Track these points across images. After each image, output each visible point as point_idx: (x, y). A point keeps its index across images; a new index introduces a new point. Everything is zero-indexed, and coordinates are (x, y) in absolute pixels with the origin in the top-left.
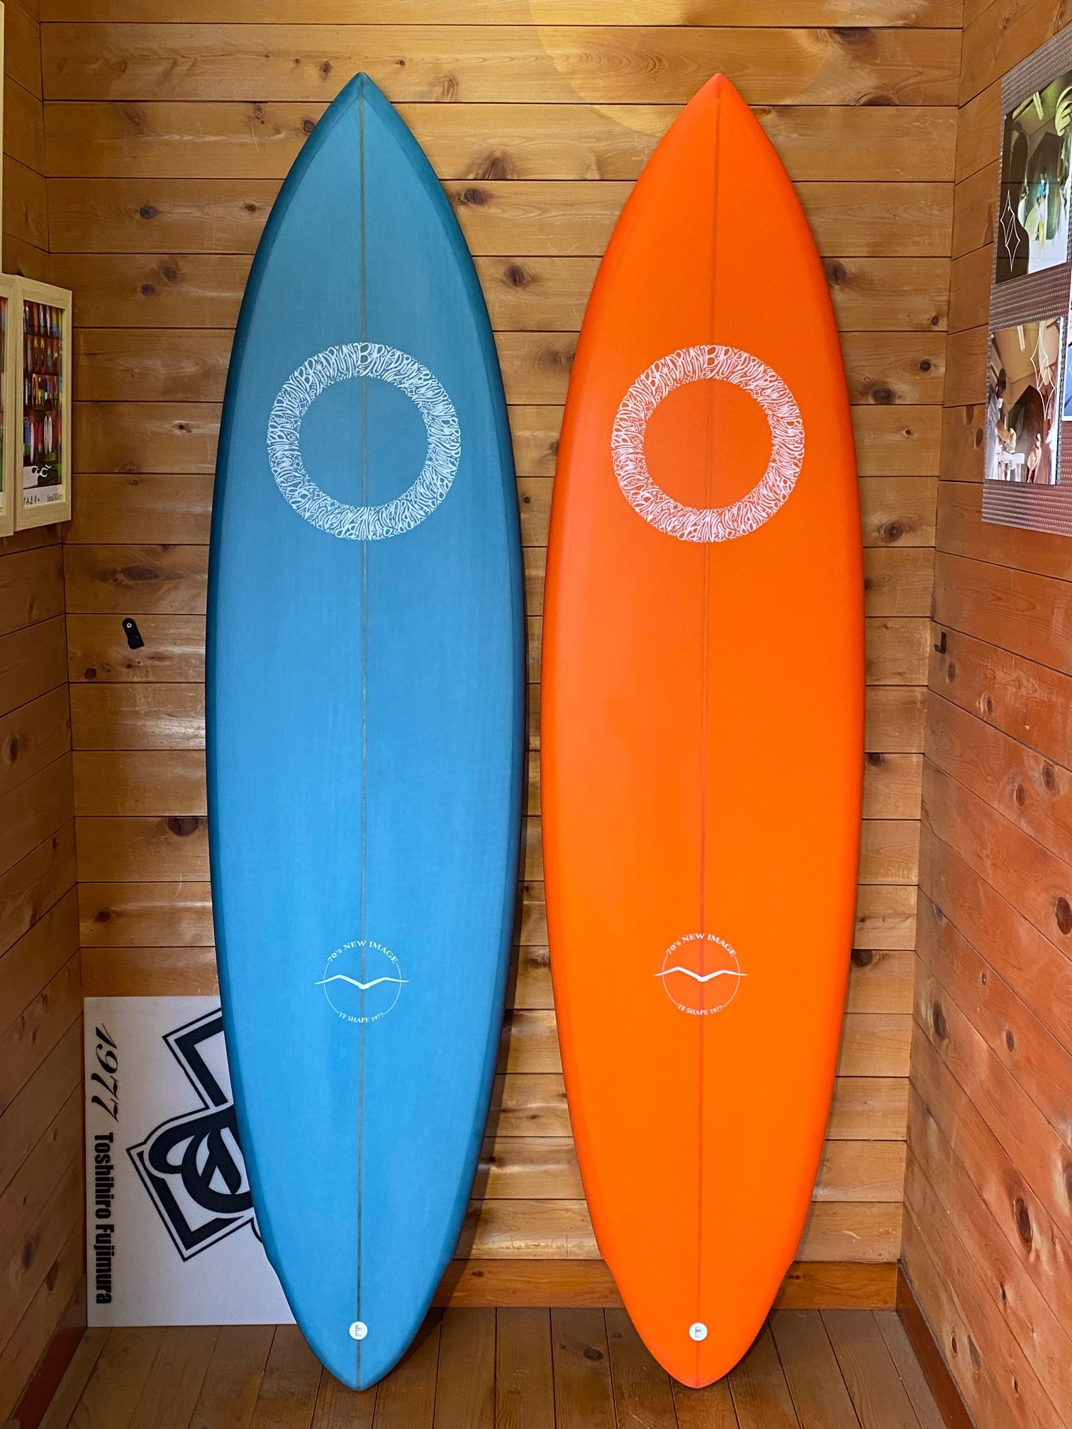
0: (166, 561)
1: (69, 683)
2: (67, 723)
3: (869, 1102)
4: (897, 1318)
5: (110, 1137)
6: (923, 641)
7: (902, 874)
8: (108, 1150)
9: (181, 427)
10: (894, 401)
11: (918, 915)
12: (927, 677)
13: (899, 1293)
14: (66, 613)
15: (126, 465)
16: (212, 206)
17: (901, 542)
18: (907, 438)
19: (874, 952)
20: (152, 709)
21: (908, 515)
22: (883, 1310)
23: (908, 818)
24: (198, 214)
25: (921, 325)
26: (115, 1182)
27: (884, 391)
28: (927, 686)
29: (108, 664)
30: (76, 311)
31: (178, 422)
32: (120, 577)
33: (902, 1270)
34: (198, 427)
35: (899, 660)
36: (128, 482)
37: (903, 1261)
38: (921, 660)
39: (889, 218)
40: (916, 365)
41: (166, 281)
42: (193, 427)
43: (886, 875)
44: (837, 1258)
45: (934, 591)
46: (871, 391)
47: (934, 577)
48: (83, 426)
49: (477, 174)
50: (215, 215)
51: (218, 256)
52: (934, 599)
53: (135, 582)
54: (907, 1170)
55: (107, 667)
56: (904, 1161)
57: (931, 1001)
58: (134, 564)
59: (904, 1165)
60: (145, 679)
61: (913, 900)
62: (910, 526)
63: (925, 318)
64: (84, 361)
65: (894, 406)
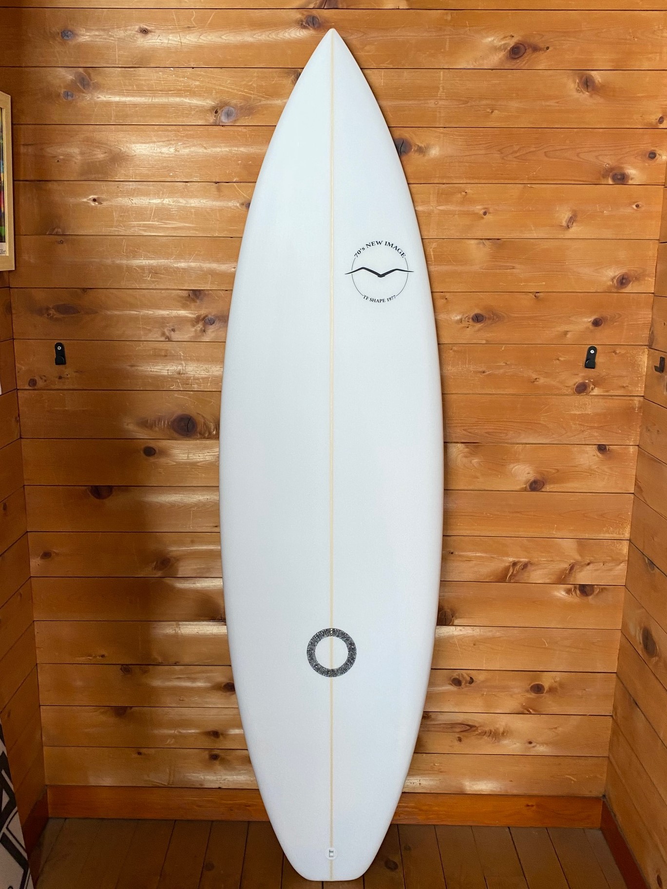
0: (85, 301)
1: (18, 390)
2: (16, 418)
3: (587, 690)
4: (602, 835)
6: (642, 363)
7: (619, 532)
9: (94, 200)
10: (628, 181)
11: (628, 561)
12: (643, 389)
13: (603, 818)
14: (13, 339)
15: (54, 229)
16: (116, 30)
17: (629, 289)
18: (636, 210)
19: (596, 586)
20: (78, 409)
21: (635, 269)
22: (592, 829)
23: (624, 492)
24: (105, 37)
25: (651, 124)
27: (621, 174)
28: (642, 396)
29: (45, 376)
30: (15, 111)
31: (92, 197)
32: (52, 312)
33: (607, 803)
34: (107, 200)
35: (624, 377)
36: (56, 241)
37: (607, 797)
38: (640, 377)
39: (630, 40)
40: (645, 155)
41: (81, 87)
42: (104, 200)
43: (607, 532)
44: (560, 793)
45: (652, 325)
46: (611, 174)
47: (653, 315)
48: (22, 200)
49: (315, 4)
50: (118, 37)
51: (120, 69)
52: (652, 333)
53: (62, 316)
54: (613, 735)
55: (44, 378)
56: (610, 728)
57: (641, 625)
58: (63, 303)
59: (610, 732)
60: (72, 387)
61: (626, 550)
62: (636, 278)
63: (654, 118)
64: (23, 150)
65: (627, 186)
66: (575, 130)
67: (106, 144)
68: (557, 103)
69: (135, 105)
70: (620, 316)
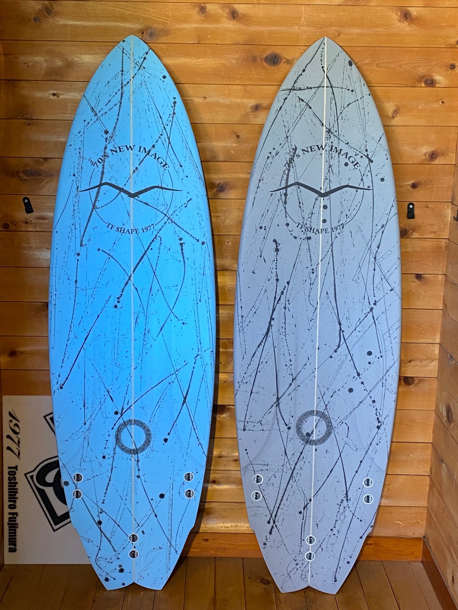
0: (46, 166)
4: (422, 566)
5: (16, 468)
6: (447, 215)
7: (432, 338)
8: (15, 474)
9: (54, 94)
10: (435, 85)
11: (439, 359)
12: (448, 234)
13: (424, 553)
15: (24, 115)
17: (437, 162)
18: (441, 105)
19: (415, 378)
20: (38, 246)
21: (442, 147)
22: (415, 562)
23: (435, 308)
25: (451, 45)
26: (19, 491)
27: (431, 80)
28: (447, 239)
29: (15, 221)
31: (52, 92)
32: (21, 175)
33: (426, 542)
34: (63, 95)
35: (433, 225)
36: (26, 123)
37: (426, 537)
38: (446, 225)
40: (448, 66)
41: (47, 15)
42: (61, 94)
43: (423, 338)
45: (454, 187)
46: (424, 79)
47: (454, 181)
48: (2, 94)
51: (74, 2)
52: (454, 192)
53: (29, 178)
54: (429, 490)
55: (15, 223)
57: (445, 403)
58: (29, 168)
59: (428, 488)
60: (34, 230)
61: (437, 351)
62: (442, 154)
63: (453, 41)
64: (2, 58)
65: (435, 88)
66: (398, 49)
67: (63, 55)
68: (385, 29)
69: (85, 27)
70: (431, 181)
